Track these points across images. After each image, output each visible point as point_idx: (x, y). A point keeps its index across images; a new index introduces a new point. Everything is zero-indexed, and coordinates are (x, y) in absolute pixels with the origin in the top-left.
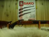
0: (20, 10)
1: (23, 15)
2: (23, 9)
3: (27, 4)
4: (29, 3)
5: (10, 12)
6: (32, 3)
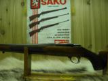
1: (38, 31)
3: (48, 3)
4: (56, 1)
5: (9, 24)
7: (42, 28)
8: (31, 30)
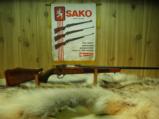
2: (64, 28)
3: (73, 15)
4: (81, 13)
5: (33, 35)
6: (88, 14)
7: (68, 41)
8: (56, 43)
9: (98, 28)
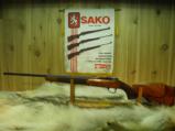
0: (71, 39)
2: (78, 36)
4: (98, 19)
5: (45, 44)
9: (117, 36)
